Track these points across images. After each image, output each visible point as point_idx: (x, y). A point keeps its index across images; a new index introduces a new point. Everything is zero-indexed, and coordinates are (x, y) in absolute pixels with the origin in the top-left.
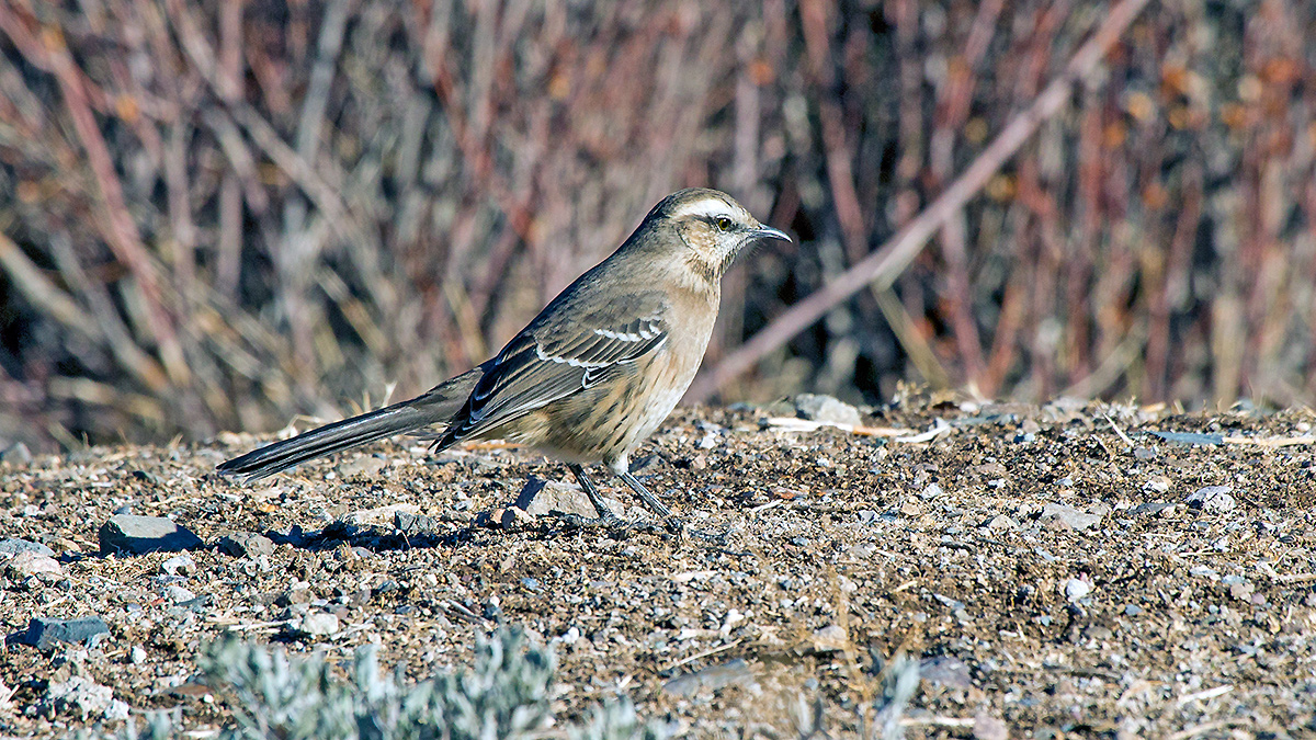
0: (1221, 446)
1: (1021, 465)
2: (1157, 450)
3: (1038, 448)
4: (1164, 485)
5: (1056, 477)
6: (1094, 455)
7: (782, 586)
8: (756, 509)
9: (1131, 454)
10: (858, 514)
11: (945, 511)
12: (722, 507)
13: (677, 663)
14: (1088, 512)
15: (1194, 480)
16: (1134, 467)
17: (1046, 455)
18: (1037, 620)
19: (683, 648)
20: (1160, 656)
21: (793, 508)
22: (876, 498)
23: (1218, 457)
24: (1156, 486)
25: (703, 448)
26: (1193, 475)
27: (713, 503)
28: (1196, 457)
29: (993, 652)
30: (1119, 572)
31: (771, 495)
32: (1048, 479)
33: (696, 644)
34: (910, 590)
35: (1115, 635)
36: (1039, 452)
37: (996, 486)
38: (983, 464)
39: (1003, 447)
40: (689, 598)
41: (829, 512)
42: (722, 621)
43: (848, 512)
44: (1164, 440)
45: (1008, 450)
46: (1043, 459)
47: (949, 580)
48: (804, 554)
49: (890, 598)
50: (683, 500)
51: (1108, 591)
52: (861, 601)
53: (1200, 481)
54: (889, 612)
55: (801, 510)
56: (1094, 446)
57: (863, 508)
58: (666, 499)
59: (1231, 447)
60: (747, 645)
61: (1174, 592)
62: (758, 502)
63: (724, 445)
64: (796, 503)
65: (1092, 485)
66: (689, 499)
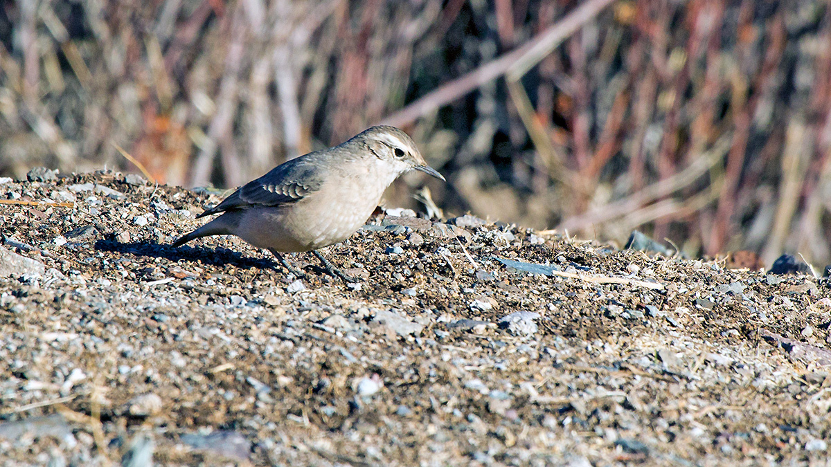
0: (551, 277)
1: (382, 273)
2: (496, 274)
3: (399, 261)
4: (487, 304)
5: (404, 287)
6: (442, 273)
7: (123, 355)
8: (151, 283)
9: (473, 276)
10: (229, 299)
11: (300, 305)
12: (126, 278)
13: (19, 409)
14: (413, 321)
15: (516, 304)
16: (472, 287)
17: (403, 267)
18: (323, 410)
19: (27, 397)
20: (409, 453)
21: (180, 286)
22: (250, 287)
23: (544, 286)
24: (481, 305)
25: (137, 225)
26: (516, 298)
27: (120, 273)
28: (526, 284)
29: (273, 433)
30: (407, 377)
31: (168, 273)
32: (397, 288)
33: (38, 394)
34: (227, 372)
35: (379, 432)
36: (399, 264)
37: (353, 288)
38: (352, 267)
39: (373, 256)
40: (47, 355)
41: (208, 294)
42: (66, 378)
43: (224, 296)
44: (505, 266)
45: (376, 258)
46: (401, 270)
47: (264, 367)
48: (159, 328)
49: (210, 376)
50: (97, 267)
51: (392, 391)
52: (185, 375)
53: (520, 305)
54: (204, 388)
55: (187, 290)
56: (443, 265)
57: (236, 294)
58: (84, 265)
59: (559, 279)
60: (79, 401)
61: (443, 400)
62: (155, 277)
63: (154, 224)
64: (183, 283)
65: (430, 298)
66: (102, 268)
